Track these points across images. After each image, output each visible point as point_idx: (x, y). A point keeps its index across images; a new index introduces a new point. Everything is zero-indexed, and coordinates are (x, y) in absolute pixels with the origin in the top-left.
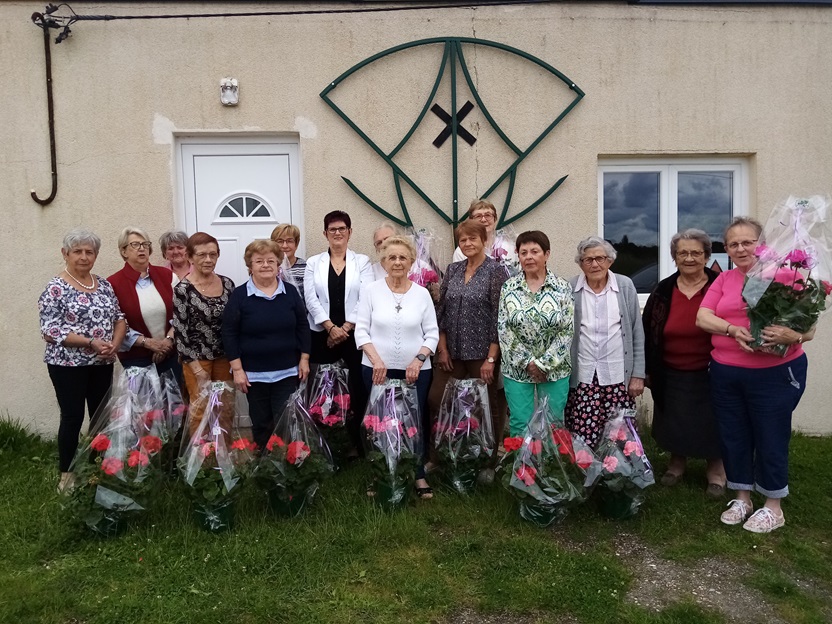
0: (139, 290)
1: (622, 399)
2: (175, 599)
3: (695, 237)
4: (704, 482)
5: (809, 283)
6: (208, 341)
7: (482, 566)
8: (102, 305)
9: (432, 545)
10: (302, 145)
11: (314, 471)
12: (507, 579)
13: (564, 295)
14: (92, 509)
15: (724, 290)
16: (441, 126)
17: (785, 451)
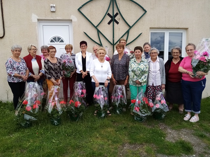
0: (32, 62)
1: (160, 90)
2: (49, 143)
3: (177, 49)
4: (178, 110)
5: (208, 60)
6: (54, 75)
7: (128, 132)
8: (23, 66)
9: (114, 127)
10: (73, 23)
11: (82, 109)
12: (135, 135)
13: (146, 63)
14: (23, 120)
15: (185, 62)
16: (110, 19)
17: (200, 102)
